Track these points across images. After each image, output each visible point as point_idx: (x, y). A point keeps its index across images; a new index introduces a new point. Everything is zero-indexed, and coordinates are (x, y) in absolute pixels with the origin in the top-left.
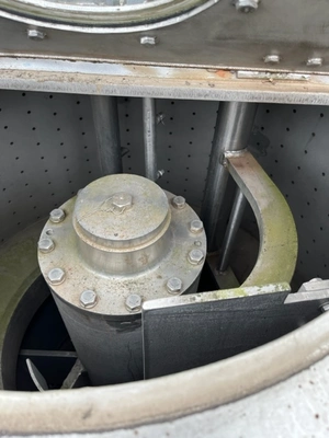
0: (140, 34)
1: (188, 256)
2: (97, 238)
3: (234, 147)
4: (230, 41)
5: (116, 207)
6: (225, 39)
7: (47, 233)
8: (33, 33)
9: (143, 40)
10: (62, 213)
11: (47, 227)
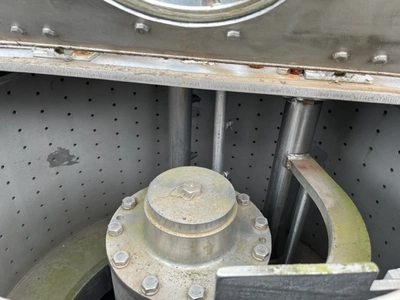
0: (228, 28)
1: (252, 251)
2: (166, 220)
3: (297, 151)
4: (304, 35)
5: (185, 194)
6: (301, 33)
7: (118, 218)
8: (139, 26)
9: (230, 34)
10: (133, 201)
11: (119, 212)
